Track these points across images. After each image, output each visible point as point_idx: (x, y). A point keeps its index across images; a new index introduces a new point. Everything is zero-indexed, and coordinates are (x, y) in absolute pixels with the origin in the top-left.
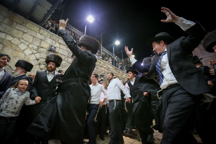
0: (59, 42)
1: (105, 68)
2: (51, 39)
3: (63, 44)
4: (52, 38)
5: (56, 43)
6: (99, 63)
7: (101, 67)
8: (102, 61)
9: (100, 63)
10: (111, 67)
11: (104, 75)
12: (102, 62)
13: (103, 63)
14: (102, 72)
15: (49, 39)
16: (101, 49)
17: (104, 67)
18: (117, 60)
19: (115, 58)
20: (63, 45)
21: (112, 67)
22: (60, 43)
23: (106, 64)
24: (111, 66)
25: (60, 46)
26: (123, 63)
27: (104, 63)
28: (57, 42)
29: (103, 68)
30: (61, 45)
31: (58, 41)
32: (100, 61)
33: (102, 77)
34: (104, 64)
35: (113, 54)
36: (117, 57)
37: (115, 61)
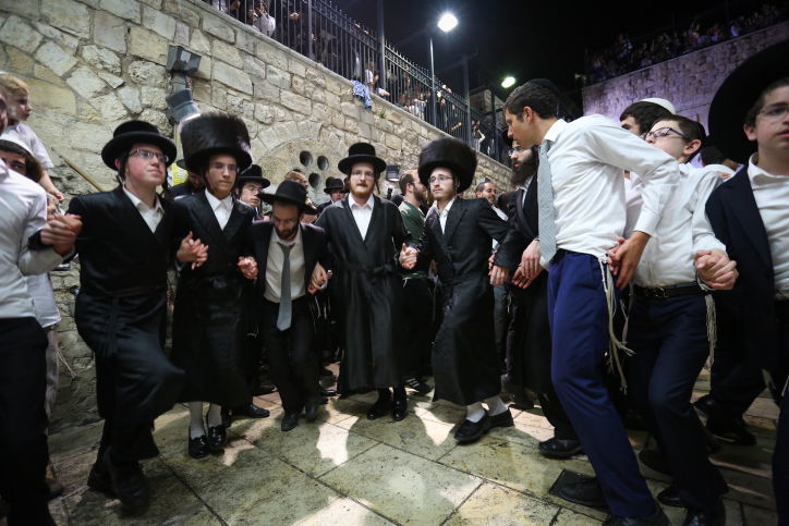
0: (206, 25)
1: (400, 137)
2: (170, 14)
3: (224, 38)
4: (173, 10)
5: (194, 35)
6: (377, 117)
7: (388, 132)
8: (391, 108)
9: (382, 116)
10: (424, 131)
11: (399, 164)
12: (388, 114)
13: (393, 114)
14: (392, 153)
15: (159, 13)
16: (380, 55)
17: (400, 131)
18: (447, 101)
19: (439, 95)
20: (223, 45)
21: (429, 130)
22: (210, 36)
23: (407, 121)
24: (426, 126)
25: (212, 47)
26: (468, 111)
27: (399, 117)
28: (198, 31)
29: (393, 138)
30: (216, 42)
31: (201, 21)
32: (380, 109)
33: (394, 175)
34: (397, 121)
35: (431, 76)
36: (444, 87)
37: (438, 105)
